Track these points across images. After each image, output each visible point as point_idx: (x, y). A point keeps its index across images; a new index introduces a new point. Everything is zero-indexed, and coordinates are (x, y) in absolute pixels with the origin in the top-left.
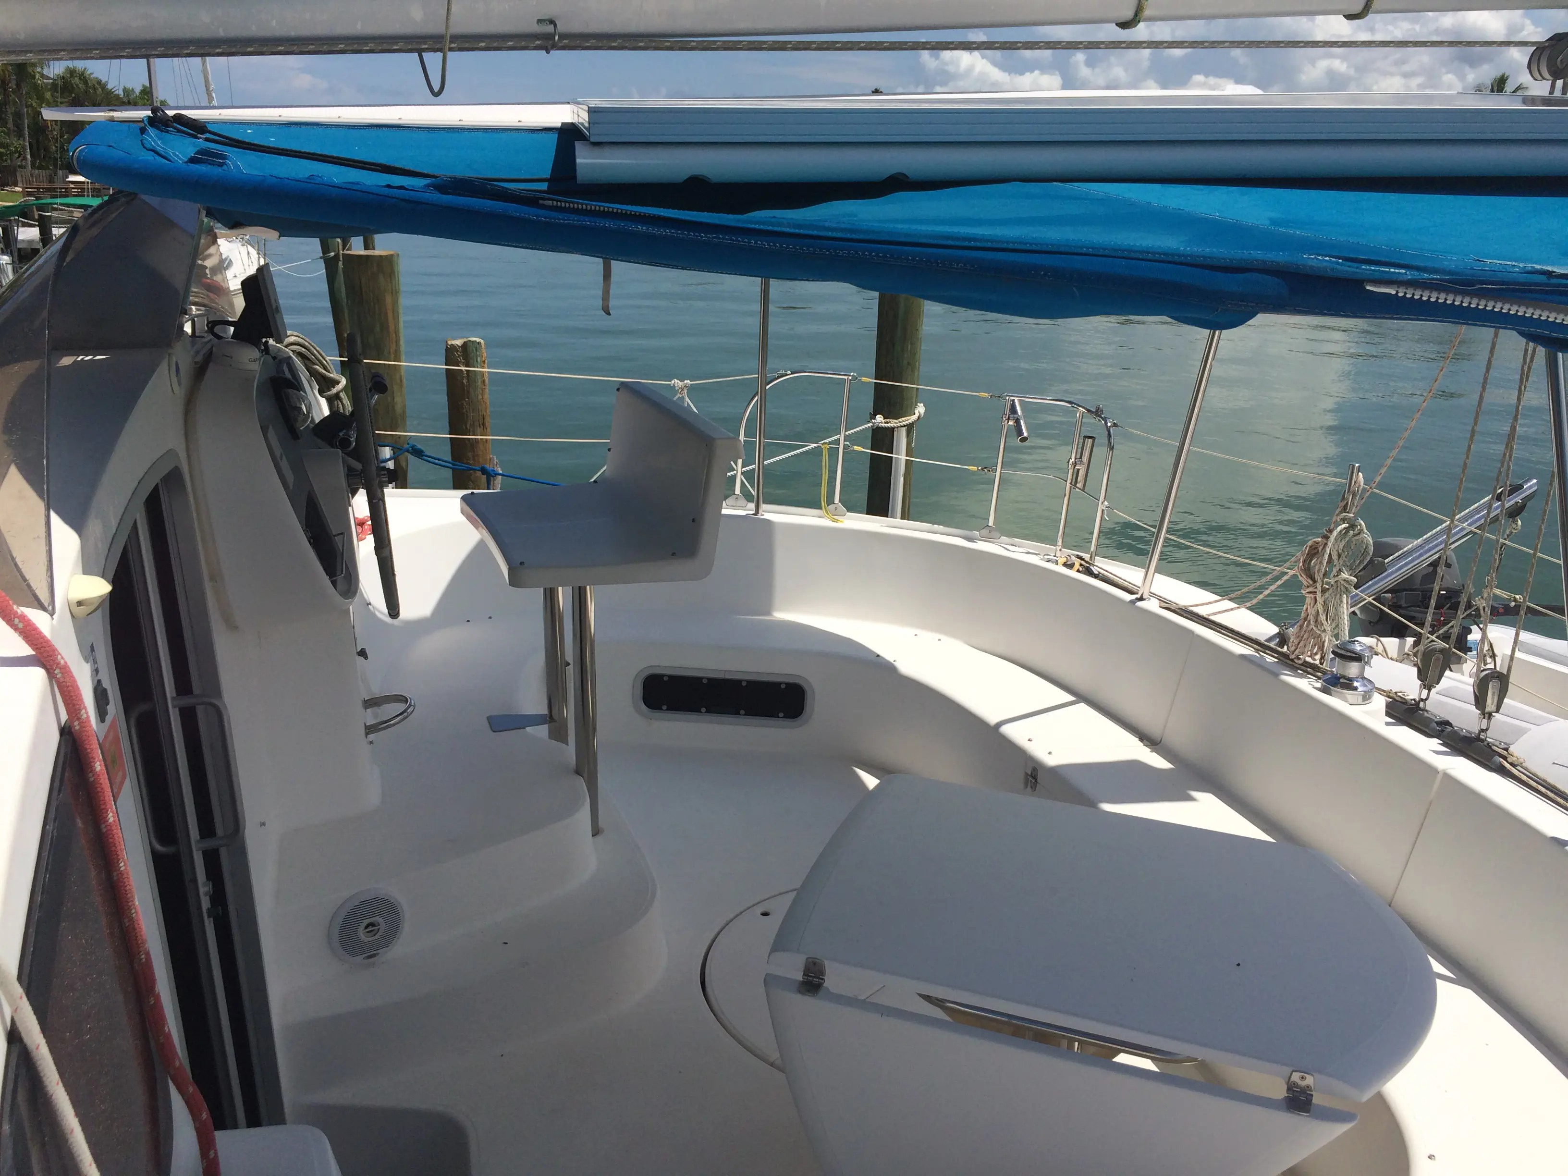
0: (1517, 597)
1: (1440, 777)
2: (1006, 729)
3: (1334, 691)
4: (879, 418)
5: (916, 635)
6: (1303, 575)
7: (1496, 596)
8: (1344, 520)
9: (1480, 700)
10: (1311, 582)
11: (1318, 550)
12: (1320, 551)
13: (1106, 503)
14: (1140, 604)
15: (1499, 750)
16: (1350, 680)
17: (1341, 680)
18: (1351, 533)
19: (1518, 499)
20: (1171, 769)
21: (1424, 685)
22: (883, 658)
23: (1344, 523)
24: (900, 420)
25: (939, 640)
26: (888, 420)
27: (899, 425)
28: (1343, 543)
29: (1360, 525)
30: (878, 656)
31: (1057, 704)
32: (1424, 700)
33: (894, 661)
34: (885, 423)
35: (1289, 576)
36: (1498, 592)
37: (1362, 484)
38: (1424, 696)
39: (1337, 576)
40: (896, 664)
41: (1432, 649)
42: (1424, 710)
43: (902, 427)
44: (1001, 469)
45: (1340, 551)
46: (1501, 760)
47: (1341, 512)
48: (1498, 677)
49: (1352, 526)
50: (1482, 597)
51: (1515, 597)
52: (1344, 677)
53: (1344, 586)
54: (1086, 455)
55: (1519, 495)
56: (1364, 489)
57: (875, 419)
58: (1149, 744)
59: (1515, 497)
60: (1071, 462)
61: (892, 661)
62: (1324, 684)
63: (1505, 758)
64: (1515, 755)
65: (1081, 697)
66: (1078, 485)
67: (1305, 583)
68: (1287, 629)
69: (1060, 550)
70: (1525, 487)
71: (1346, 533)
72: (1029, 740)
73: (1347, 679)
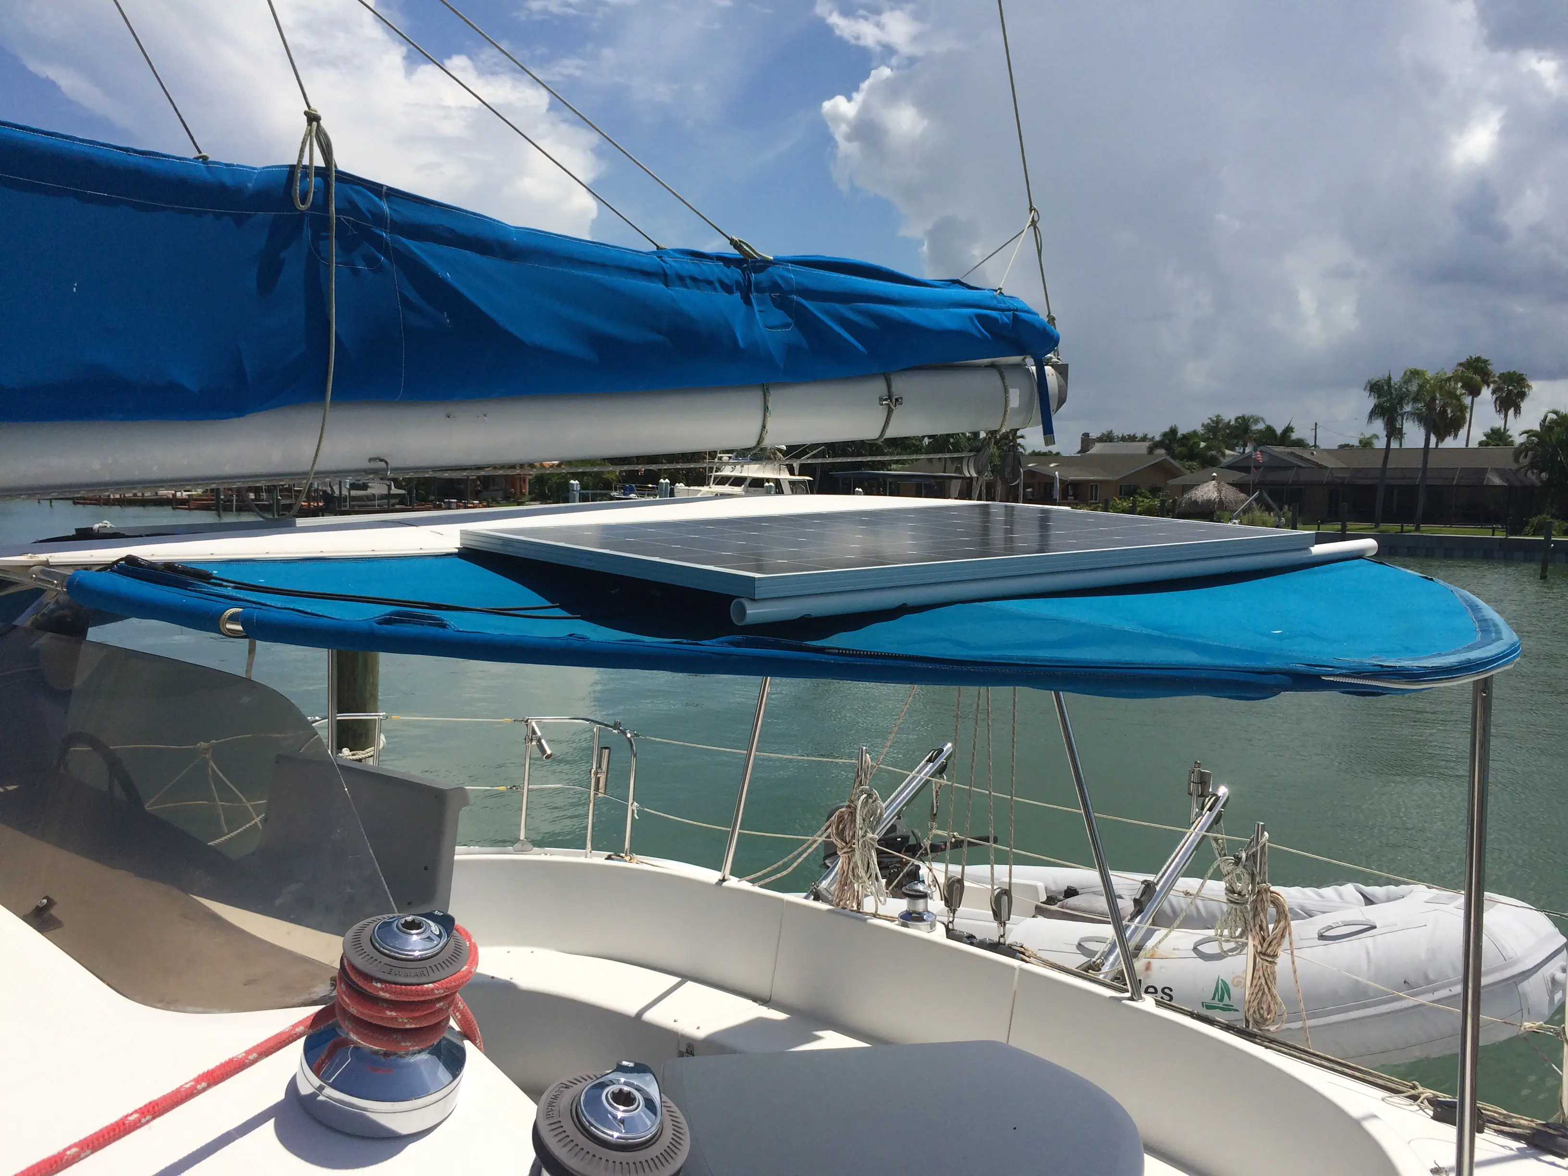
0: (955, 834)
1: (1017, 972)
2: (648, 1016)
3: (911, 924)
4: (346, 752)
5: (508, 952)
6: (837, 839)
7: (936, 835)
8: (862, 792)
9: (997, 915)
10: (844, 844)
11: (844, 818)
12: (846, 818)
13: (635, 804)
14: (725, 884)
15: (1018, 948)
16: (919, 913)
17: (913, 915)
18: (870, 801)
19: (942, 760)
20: (789, 1018)
21: (951, 910)
22: (498, 979)
23: (863, 794)
24: (367, 750)
25: (532, 952)
26: (355, 752)
27: (366, 755)
28: (866, 810)
29: (875, 794)
30: (493, 977)
31: (669, 988)
32: (951, 922)
33: (511, 979)
34: (353, 755)
35: (818, 844)
36: (940, 832)
37: (870, 761)
38: (951, 919)
39: (865, 836)
40: (512, 981)
41: (953, 881)
42: (953, 930)
43: (369, 757)
44: (528, 785)
45: (864, 816)
46: (1021, 955)
47: (859, 786)
48: (1005, 893)
49: (870, 796)
50: (928, 838)
51: (953, 835)
52: (915, 912)
53: (870, 843)
54: (605, 764)
55: (942, 757)
56: (872, 765)
57: (341, 753)
58: (762, 1003)
59: (941, 759)
60: (593, 771)
61: (508, 979)
62: (902, 920)
63: (1024, 954)
64: (1029, 949)
65: (685, 977)
66: (600, 791)
67: (839, 846)
68: (818, 887)
69: (590, 852)
70: (945, 749)
71: (867, 801)
72: (675, 1021)
73: (916, 914)
